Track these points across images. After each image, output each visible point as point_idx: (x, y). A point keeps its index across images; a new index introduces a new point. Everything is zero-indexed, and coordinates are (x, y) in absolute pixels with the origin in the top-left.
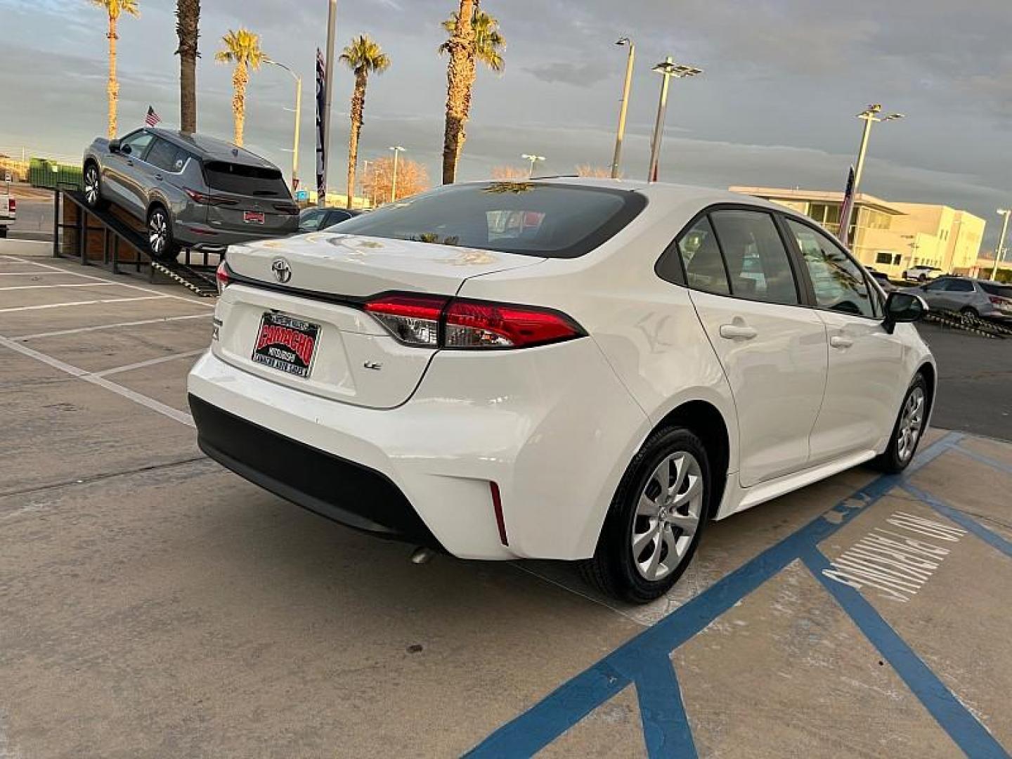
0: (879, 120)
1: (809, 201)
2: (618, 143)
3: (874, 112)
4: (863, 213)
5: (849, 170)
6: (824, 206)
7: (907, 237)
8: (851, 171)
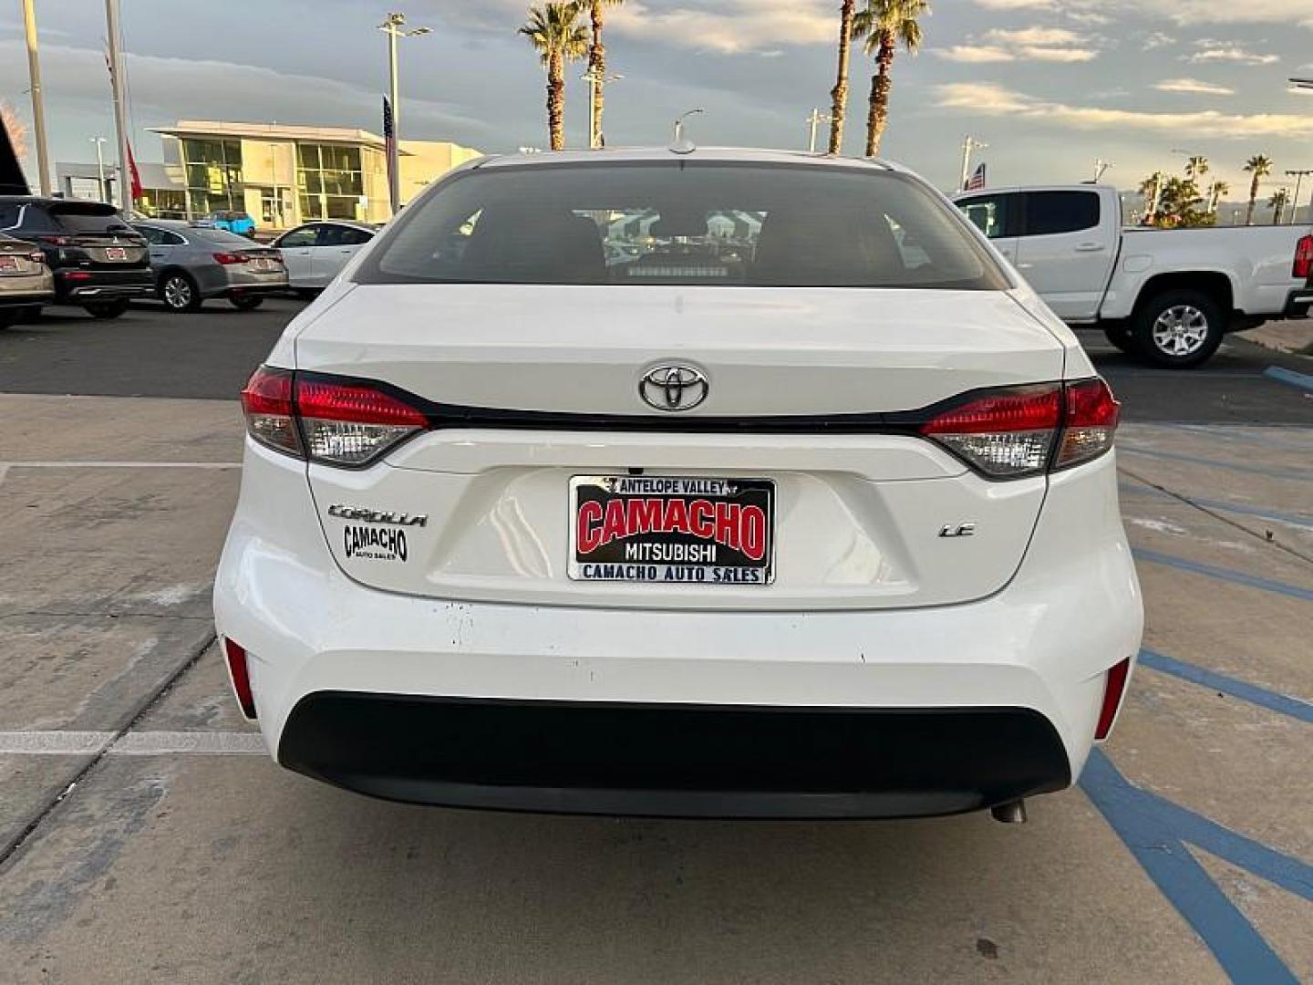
0: (403, 35)
1: (296, 140)
2: (31, 53)
3: (398, 23)
4: (366, 155)
5: (382, 101)
6: (317, 147)
7: (422, 183)
8: (386, 103)
